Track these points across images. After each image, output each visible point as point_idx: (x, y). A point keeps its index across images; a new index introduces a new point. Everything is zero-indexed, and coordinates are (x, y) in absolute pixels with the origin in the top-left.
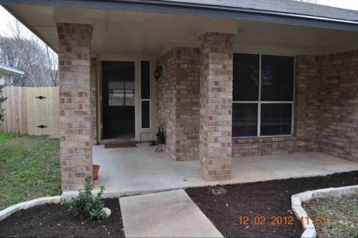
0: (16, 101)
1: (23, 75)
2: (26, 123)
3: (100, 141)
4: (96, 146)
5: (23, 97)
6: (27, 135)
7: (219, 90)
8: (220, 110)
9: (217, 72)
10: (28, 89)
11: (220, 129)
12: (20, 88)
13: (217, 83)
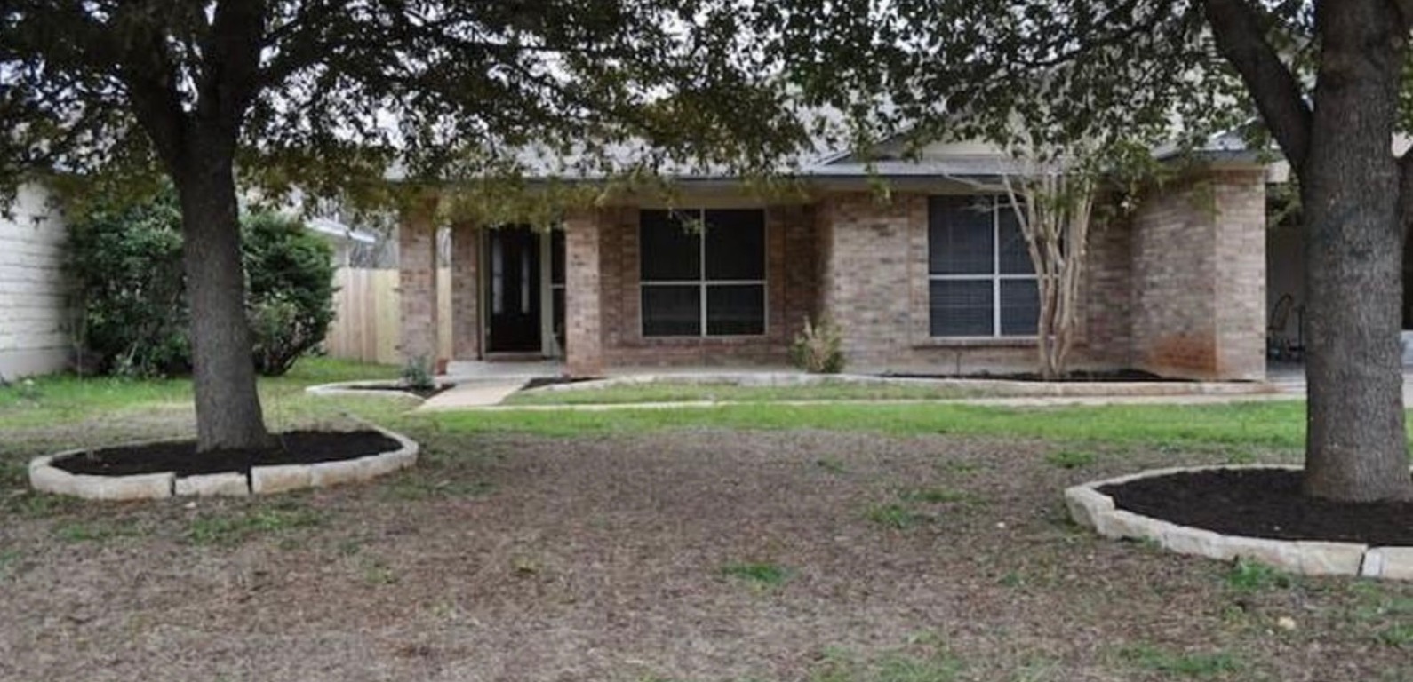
0: (357, 299)
1: (370, 244)
2: (373, 341)
3: (484, 355)
4: (478, 363)
5: (370, 288)
6: (375, 363)
7: (580, 264)
8: (582, 289)
9: (577, 243)
10: (379, 274)
11: (583, 311)
12: (363, 272)
13: (576, 256)
